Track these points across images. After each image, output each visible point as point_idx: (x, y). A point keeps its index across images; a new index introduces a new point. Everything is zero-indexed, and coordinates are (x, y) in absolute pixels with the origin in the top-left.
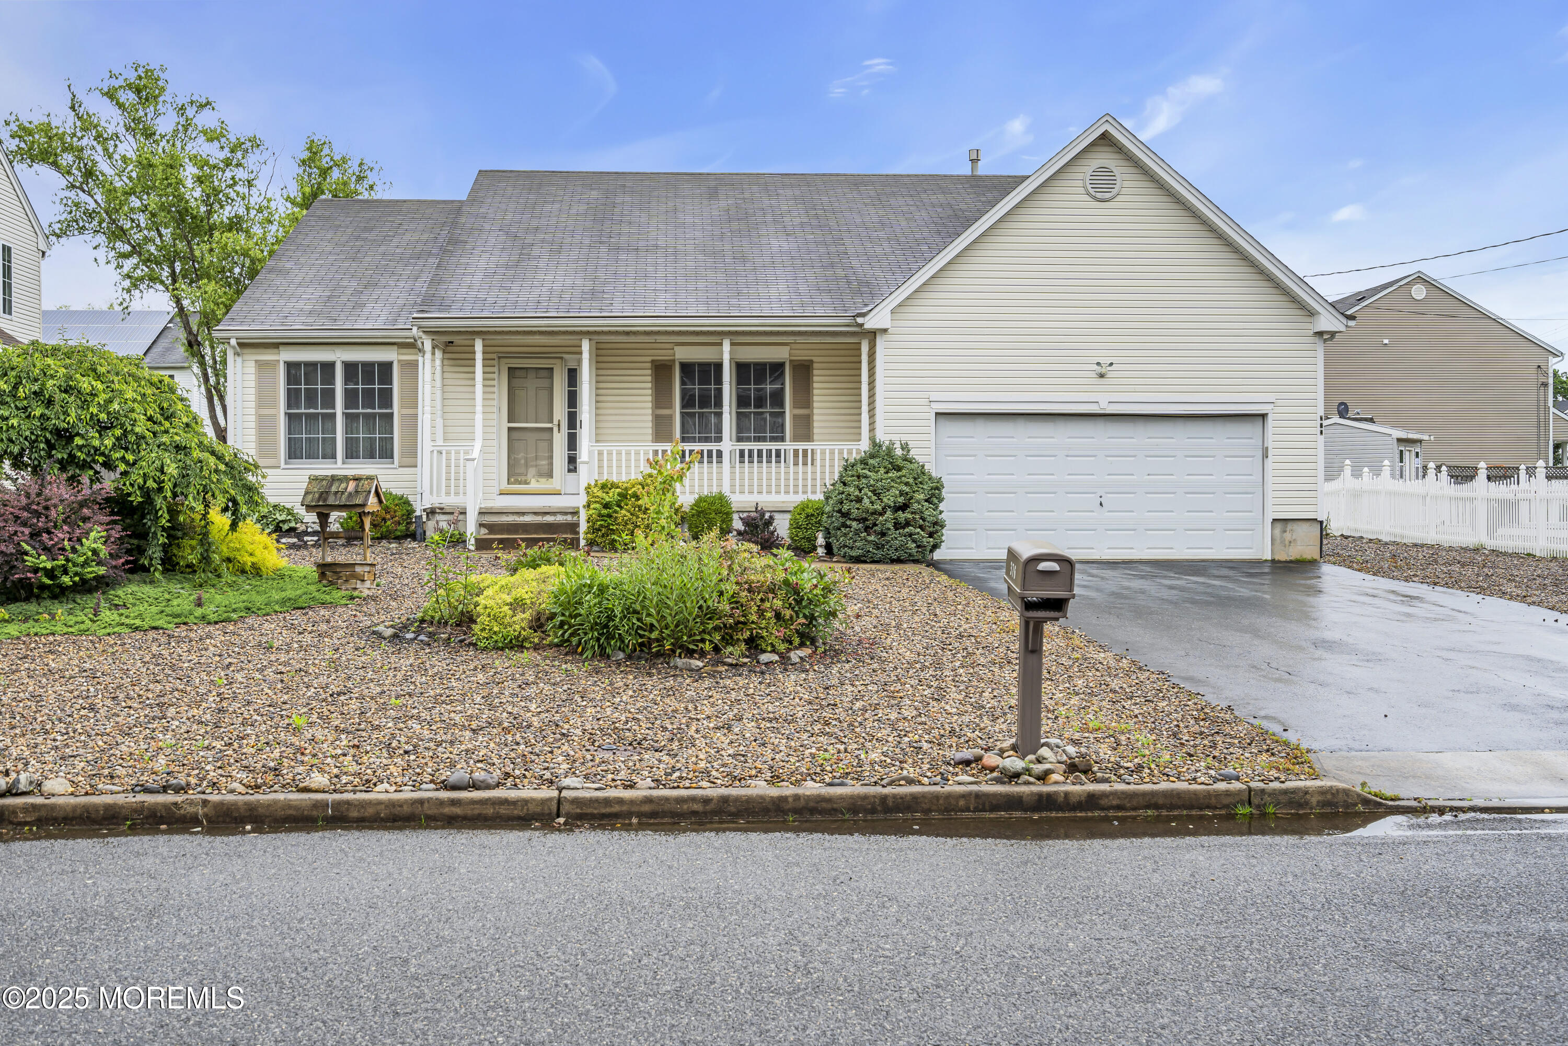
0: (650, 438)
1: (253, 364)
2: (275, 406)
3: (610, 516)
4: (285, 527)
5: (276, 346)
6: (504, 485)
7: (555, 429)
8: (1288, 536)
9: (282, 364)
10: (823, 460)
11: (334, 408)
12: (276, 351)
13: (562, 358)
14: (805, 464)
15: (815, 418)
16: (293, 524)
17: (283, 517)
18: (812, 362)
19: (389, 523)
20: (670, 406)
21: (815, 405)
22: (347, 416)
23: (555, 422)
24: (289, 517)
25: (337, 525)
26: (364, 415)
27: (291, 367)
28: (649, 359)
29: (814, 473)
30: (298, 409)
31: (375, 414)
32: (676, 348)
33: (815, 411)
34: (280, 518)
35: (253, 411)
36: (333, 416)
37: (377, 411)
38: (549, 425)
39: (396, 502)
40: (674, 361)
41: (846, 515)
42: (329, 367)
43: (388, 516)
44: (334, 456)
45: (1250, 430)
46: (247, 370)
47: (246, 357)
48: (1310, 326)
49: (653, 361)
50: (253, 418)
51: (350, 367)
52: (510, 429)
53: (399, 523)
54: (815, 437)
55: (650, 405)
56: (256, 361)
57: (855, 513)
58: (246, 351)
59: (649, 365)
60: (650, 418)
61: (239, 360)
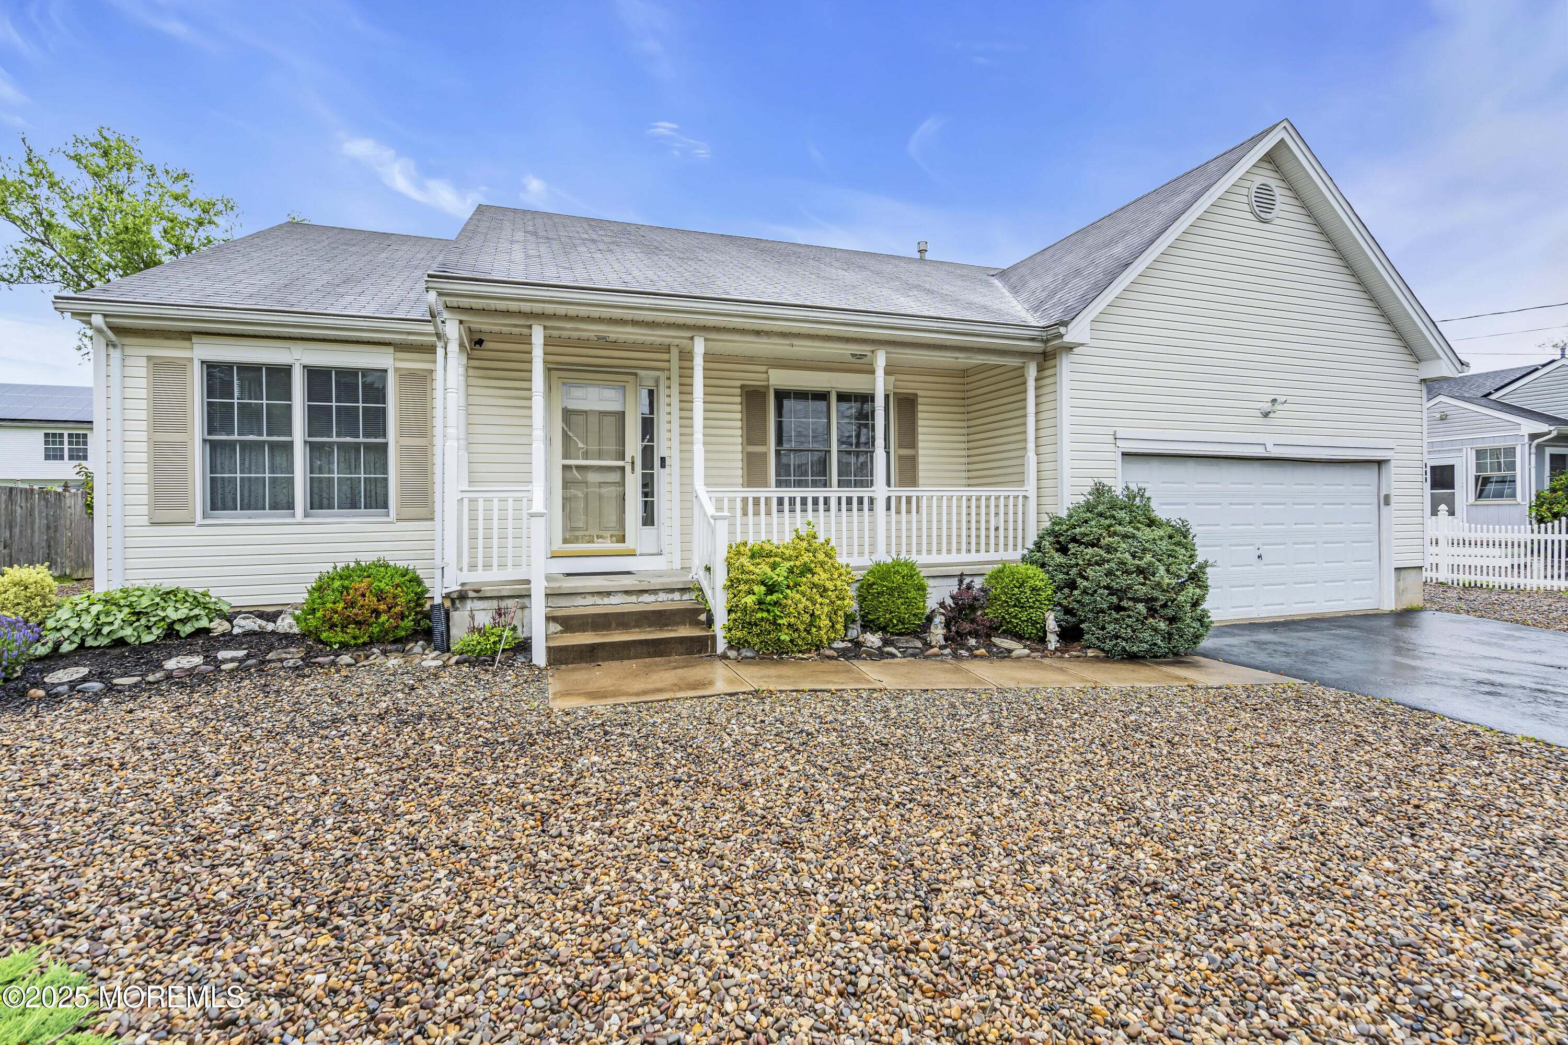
0: (740, 481)
1: (143, 362)
2: (183, 427)
3: (776, 603)
4: (188, 629)
5: (186, 335)
6: (558, 545)
7: (628, 469)
8: (1401, 584)
9: (197, 366)
10: (929, 507)
11: (290, 434)
12: (186, 344)
13: (636, 374)
14: (909, 512)
15: (921, 459)
16: (204, 623)
17: (183, 613)
18: (916, 395)
19: (383, 618)
20: (764, 442)
21: (920, 444)
22: (314, 449)
23: (628, 458)
24: (196, 611)
25: (289, 620)
26: (341, 446)
27: (212, 369)
28: (739, 383)
29: (919, 522)
30: (228, 434)
31: (359, 444)
32: (771, 371)
33: (920, 452)
34: (174, 616)
35: (144, 436)
36: (289, 446)
37: (361, 439)
38: (620, 463)
39: (397, 580)
40: (768, 387)
41: (1121, 593)
42: (281, 373)
43: (383, 607)
44: (290, 506)
45: (1369, 475)
46: (129, 371)
47: (128, 351)
48: (1415, 372)
49: (742, 387)
50: (144, 447)
51: (317, 376)
52: (566, 468)
53: (402, 617)
54: (921, 481)
55: (739, 440)
56: (149, 358)
57: (1142, 591)
58: (127, 341)
59: (738, 391)
60: (740, 456)
61: (116, 354)
